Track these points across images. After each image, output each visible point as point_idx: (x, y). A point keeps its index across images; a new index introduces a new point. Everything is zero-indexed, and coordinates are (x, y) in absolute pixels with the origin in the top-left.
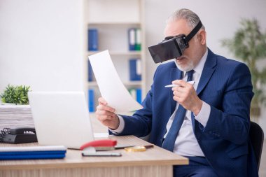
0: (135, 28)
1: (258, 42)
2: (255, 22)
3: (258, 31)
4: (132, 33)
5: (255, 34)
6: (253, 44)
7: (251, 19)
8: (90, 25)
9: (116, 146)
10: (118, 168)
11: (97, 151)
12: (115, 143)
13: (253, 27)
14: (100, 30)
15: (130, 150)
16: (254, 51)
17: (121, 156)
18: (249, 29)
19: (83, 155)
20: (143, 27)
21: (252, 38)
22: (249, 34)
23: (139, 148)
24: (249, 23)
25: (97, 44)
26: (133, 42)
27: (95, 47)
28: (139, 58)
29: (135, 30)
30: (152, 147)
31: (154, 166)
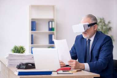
0: (52, 21)
1: (104, 27)
2: (103, 19)
3: (104, 23)
4: (50, 23)
5: (103, 24)
6: (102, 28)
8: (32, 19)
12: (70, 69)
13: (102, 21)
14: (37, 22)
17: (72, 74)
19: (58, 73)
20: (55, 21)
21: (102, 25)
22: (101, 24)
24: (101, 19)
25: (35, 28)
26: (51, 27)
27: (34, 29)
29: (52, 22)
30: (81, 71)
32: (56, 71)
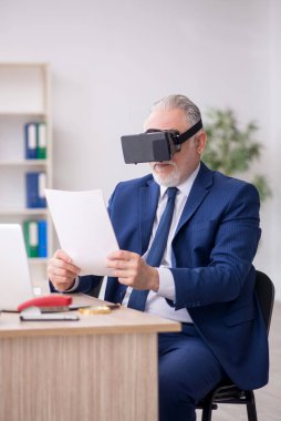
0: (37, 121)
1: (233, 146)
2: (230, 113)
3: (233, 127)
4: (32, 130)
5: (230, 133)
6: (226, 148)
7: (223, 109)
9: (71, 306)
10: (79, 337)
11: (43, 312)
12: (69, 301)
13: (227, 121)
15: (87, 312)
16: (228, 159)
17: (78, 320)
18: (220, 125)
19: (22, 319)
20: (50, 121)
21: (224, 138)
22: (220, 132)
23: (100, 308)
24: (220, 114)
28: (43, 170)
29: (37, 126)
31: (130, 335)
32: (16, 309)
